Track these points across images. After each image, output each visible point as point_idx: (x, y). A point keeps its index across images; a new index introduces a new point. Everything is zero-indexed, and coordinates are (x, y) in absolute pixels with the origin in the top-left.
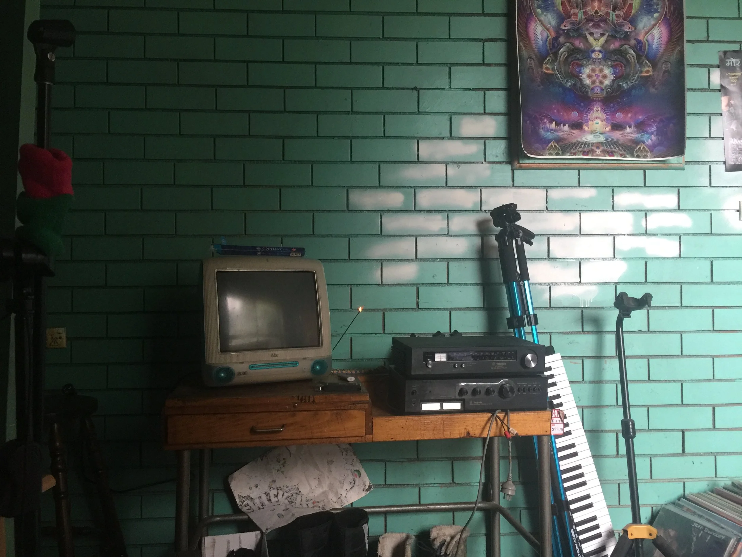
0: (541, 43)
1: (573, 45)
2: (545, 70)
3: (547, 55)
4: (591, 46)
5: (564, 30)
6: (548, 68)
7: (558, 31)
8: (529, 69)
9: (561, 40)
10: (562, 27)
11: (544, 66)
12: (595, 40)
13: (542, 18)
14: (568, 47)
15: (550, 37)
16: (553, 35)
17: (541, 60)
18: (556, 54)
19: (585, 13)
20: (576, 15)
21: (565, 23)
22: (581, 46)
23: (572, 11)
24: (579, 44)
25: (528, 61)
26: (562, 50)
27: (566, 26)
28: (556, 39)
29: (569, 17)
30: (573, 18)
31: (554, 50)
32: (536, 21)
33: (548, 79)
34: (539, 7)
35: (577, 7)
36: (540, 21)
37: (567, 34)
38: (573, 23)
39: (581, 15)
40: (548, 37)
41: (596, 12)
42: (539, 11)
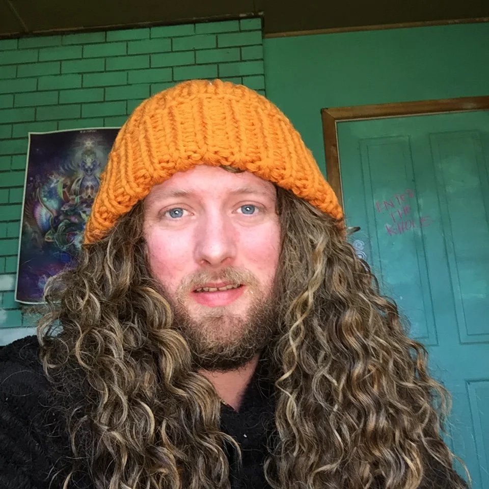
0: (44, 220)
1: (69, 220)
2: (46, 240)
3: (50, 228)
4: (83, 220)
5: (63, 211)
6: (49, 238)
7: (59, 212)
8: (32, 240)
9: (61, 218)
10: (62, 209)
11: (46, 237)
12: (87, 216)
13: (47, 204)
14: (66, 223)
15: (52, 217)
16: (55, 214)
17: (44, 233)
18: (56, 228)
19: (81, 198)
20: (73, 199)
21: (64, 206)
22: (76, 221)
23: (70, 198)
24: (75, 220)
25: (33, 234)
26: (61, 225)
27: (65, 208)
28: (57, 217)
29: (68, 202)
30: (71, 202)
31: (54, 225)
32: (42, 206)
33: (48, 246)
34: (45, 196)
35: (75, 194)
36: (45, 206)
37: (66, 214)
38: (70, 206)
39: (77, 199)
40: (51, 216)
41: (89, 197)
42: (45, 199)
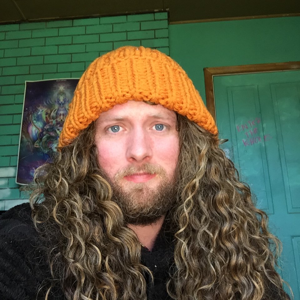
0: (34, 134)
1: (49, 134)
2: (35, 146)
3: (37, 139)
4: (58, 134)
5: (46, 129)
6: (37, 145)
7: (43, 129)
8: (27, 146)
9: (44, 133)
10: (45, 128)
11: (35, 144)
12: (60, 132)
13: (36, 124)
14: (47, 136)
15: (39, 132)
16: (41, 131)
17: (34, 142)
18: (41, 139)
19: (57, 121)
20: (52, 122)
22: (54, 135)
23: (50, 121)
24: (53, 134)
25: (27, 143)
26: (44, 137)
27: (47, 127)
28: (42, 133)
30: (50, 124)
31: (40, 137)
32: (33, 126)
33: (36, 150)
35: (53, 118)
36: (35, 126)
37: (47, 131)
38: (50, 126)
39: (54, 122)
40: (38, 132)
41: (62, 120)
42: (35, 121)
